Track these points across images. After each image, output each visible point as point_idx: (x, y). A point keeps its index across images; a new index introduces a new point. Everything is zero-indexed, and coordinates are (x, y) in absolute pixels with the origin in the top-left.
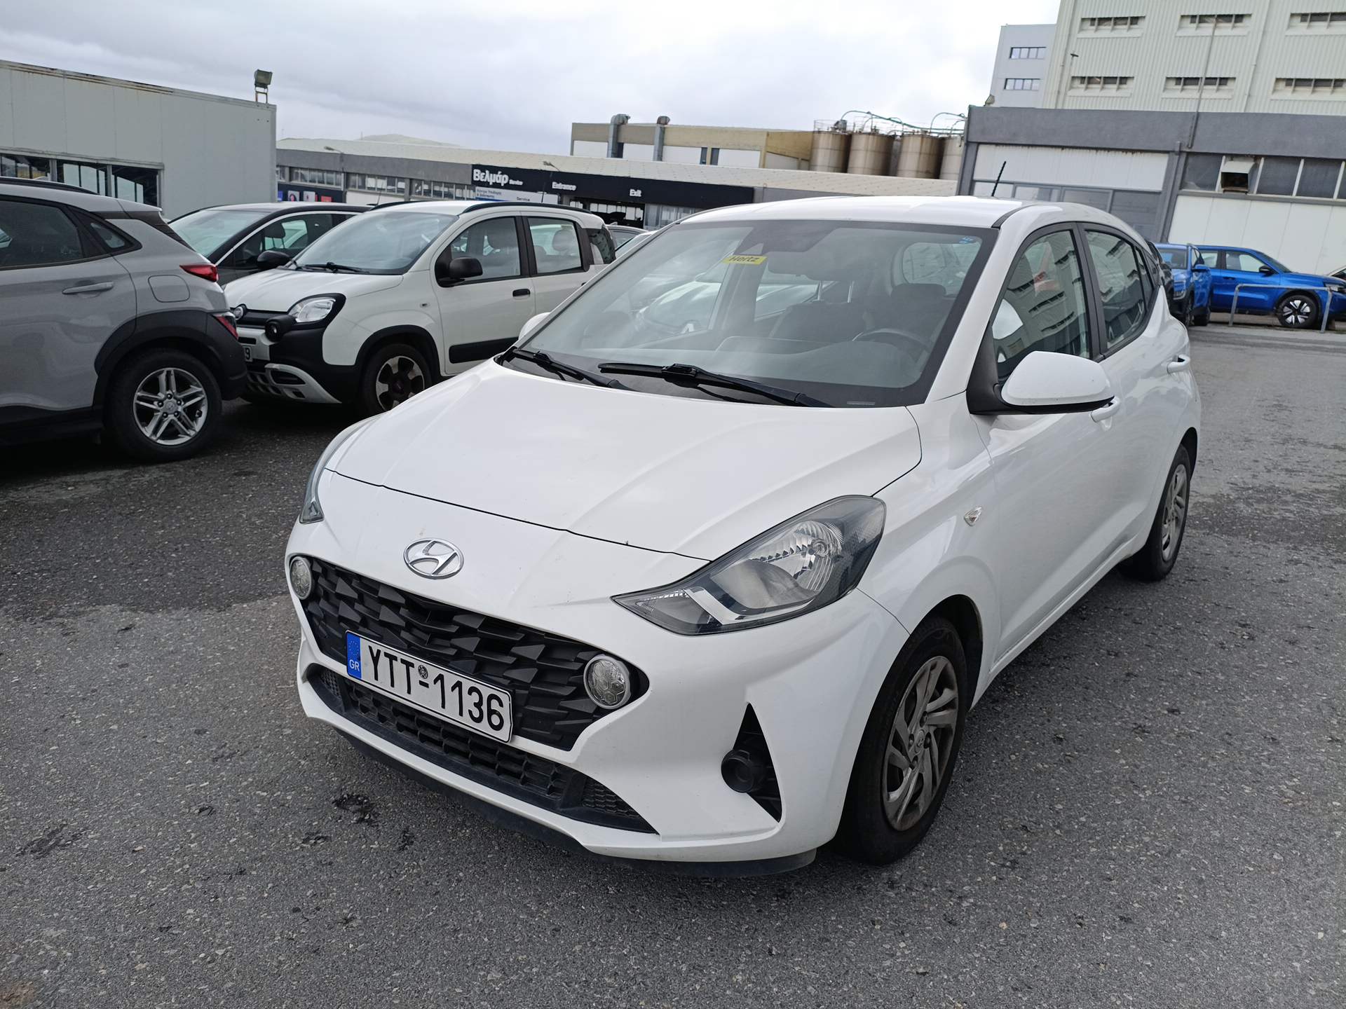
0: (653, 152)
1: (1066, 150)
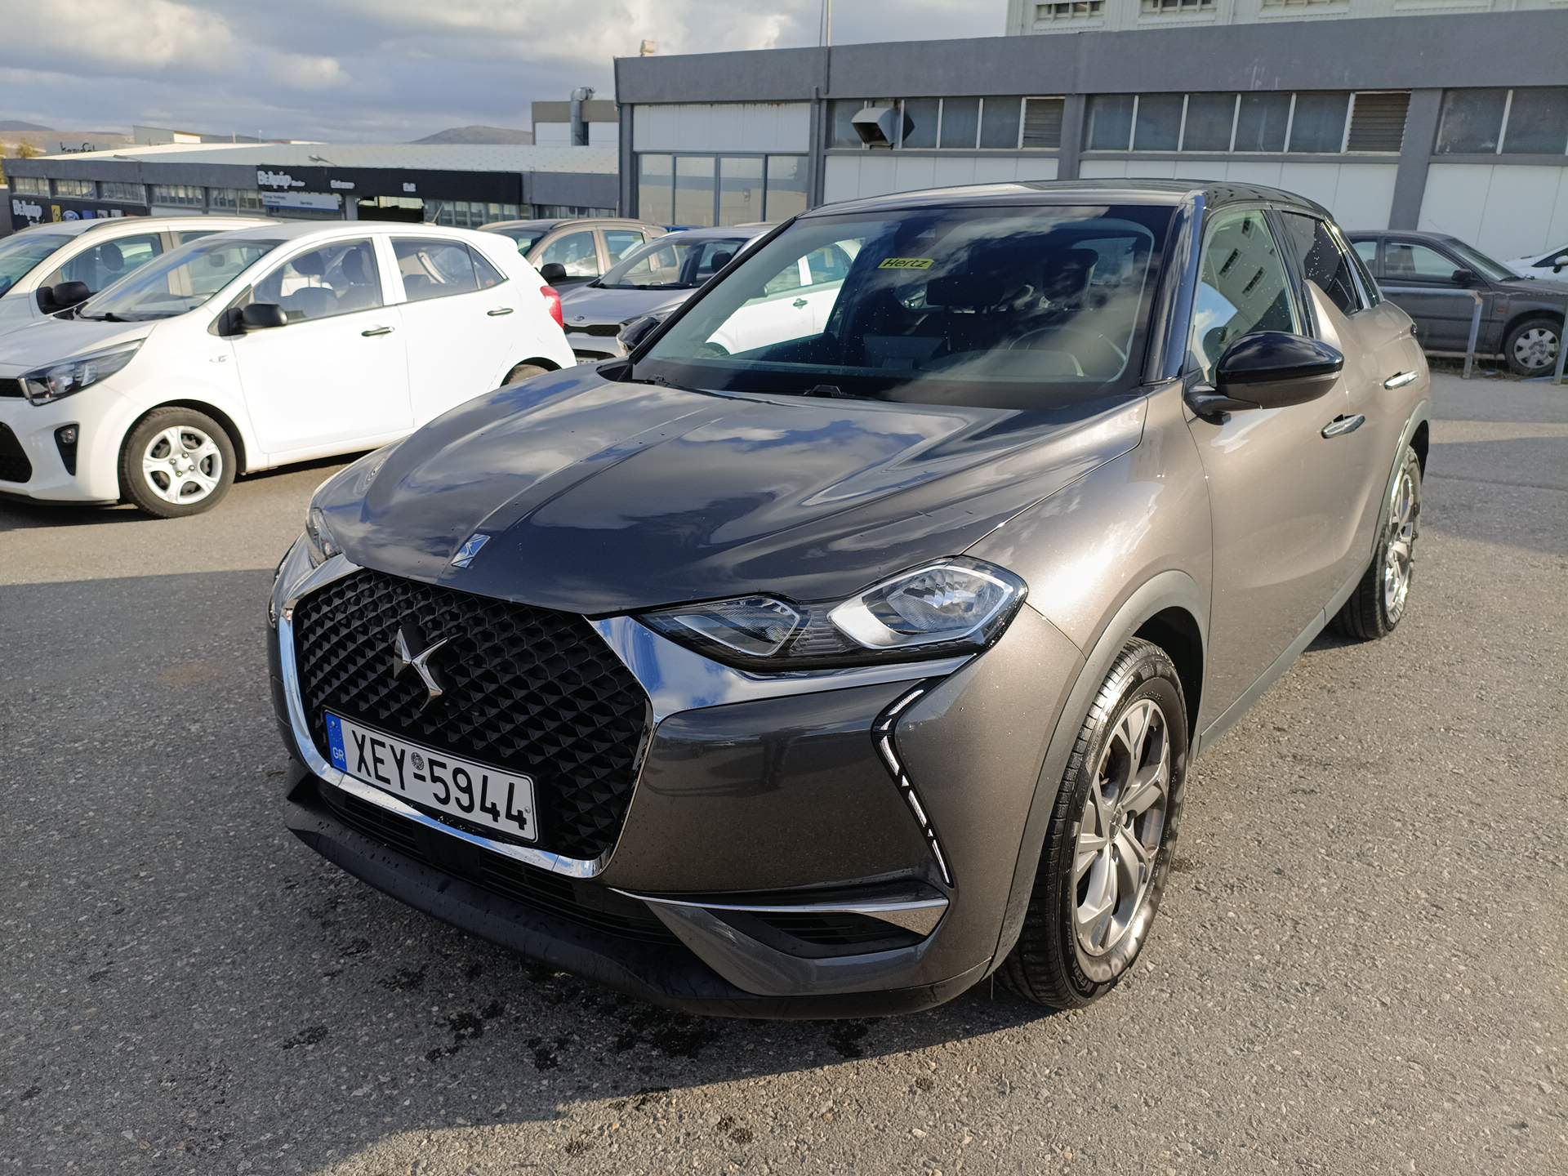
1: (715, 106)
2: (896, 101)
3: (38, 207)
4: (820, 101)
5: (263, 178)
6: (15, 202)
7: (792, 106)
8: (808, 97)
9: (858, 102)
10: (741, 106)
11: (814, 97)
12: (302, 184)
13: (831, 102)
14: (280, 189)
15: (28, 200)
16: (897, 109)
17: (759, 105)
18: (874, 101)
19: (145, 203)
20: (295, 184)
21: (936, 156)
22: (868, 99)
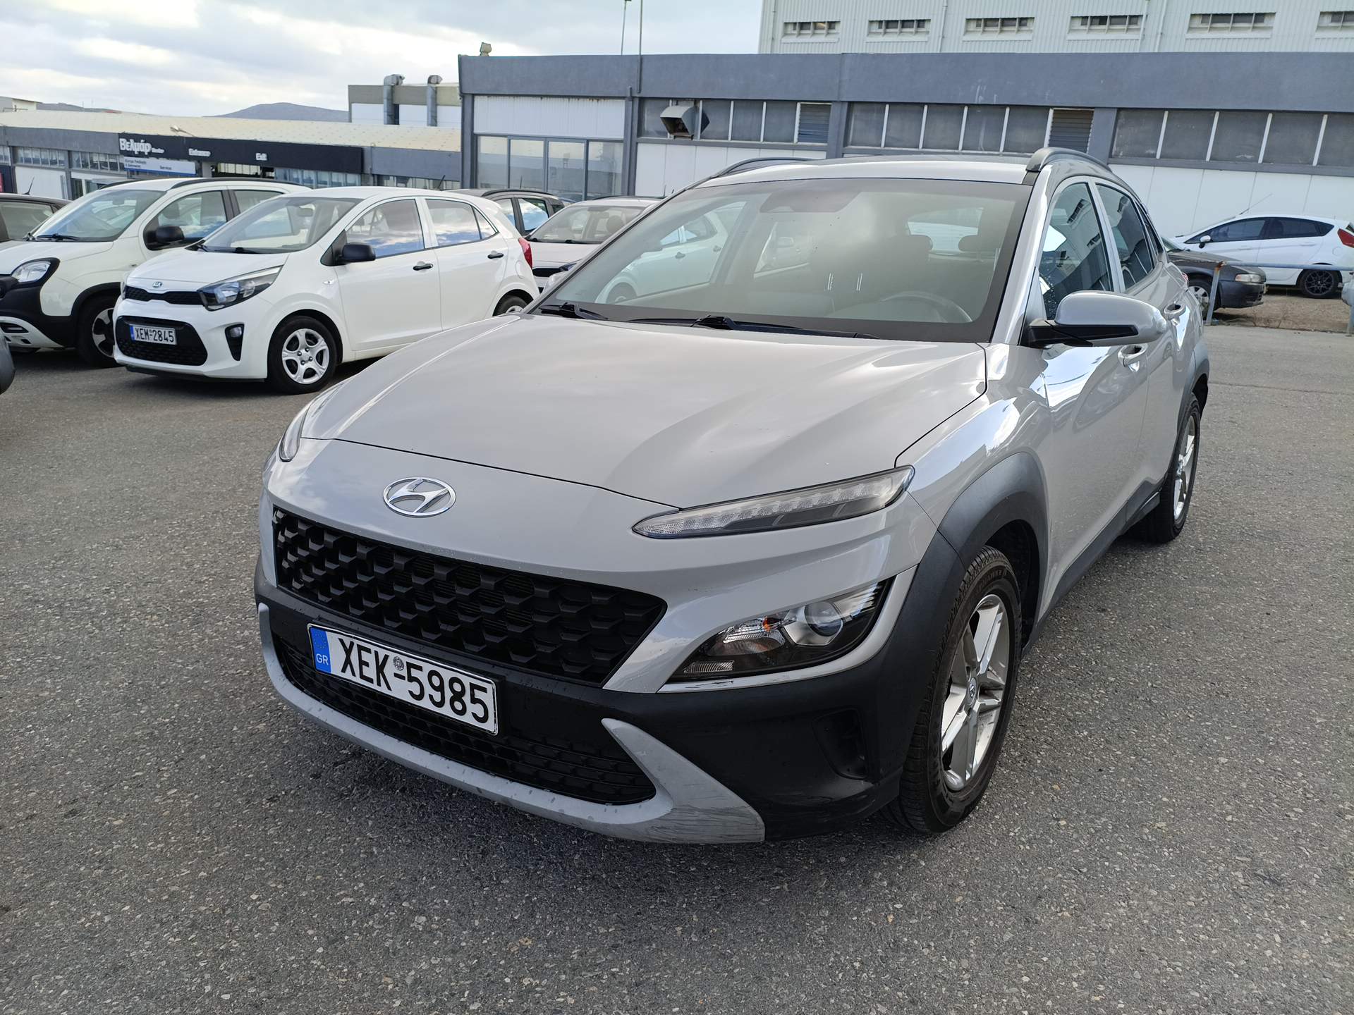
1: (544, 99)
2: (696, 101)
4: (633, 98)
5: (124, 145)
7: (610, 102)
8: (623, 95)
9: (665, 101)
10: (566, 100)
11: (629, 95)
12: (161, 151)
13: (642, 100)
14: (141, 154)
16: (696, 108)
17: (581, 100)
18: (678, 101)
19: (9, 163)
20: (154, 150)
21: (728, 146)
22: (672, 99)
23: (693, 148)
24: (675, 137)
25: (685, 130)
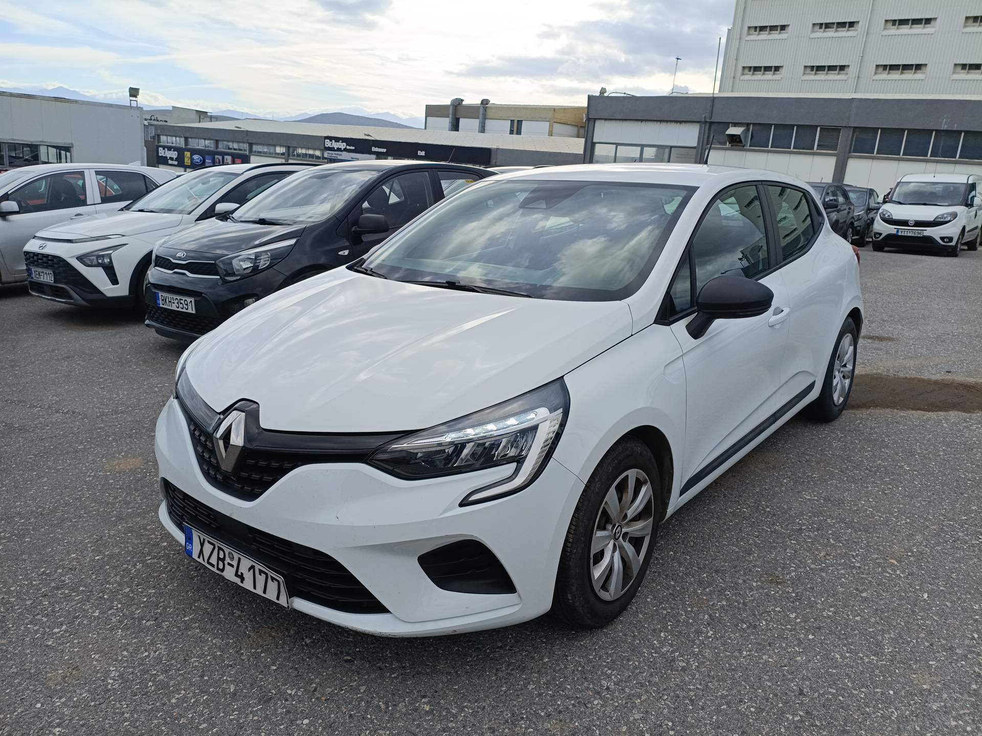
0: (478, 123)
2: (748, 125)
3: (176, 153)
4: (706, 122)
5: (328, 143)
6: (160, 148)
7: (689, 124)
8: (699, 120)
9: (727, 125)
10: (659, 123)
11: (703, 120)
12: (353, 148)
13: (711, 123)
14: (339, 150)
15: (169, 148)
16: (748, 129)
17: (669, 124)
18: (735, 124)
19: (247, 153)
20: (348, 147)
21: (768, 152)
22: (732, 123)
23: (744, 153)
24: (732, 146)
25: (740, 141)
